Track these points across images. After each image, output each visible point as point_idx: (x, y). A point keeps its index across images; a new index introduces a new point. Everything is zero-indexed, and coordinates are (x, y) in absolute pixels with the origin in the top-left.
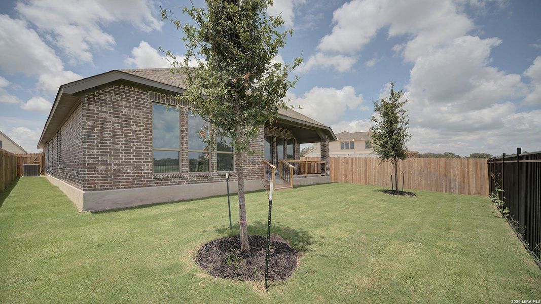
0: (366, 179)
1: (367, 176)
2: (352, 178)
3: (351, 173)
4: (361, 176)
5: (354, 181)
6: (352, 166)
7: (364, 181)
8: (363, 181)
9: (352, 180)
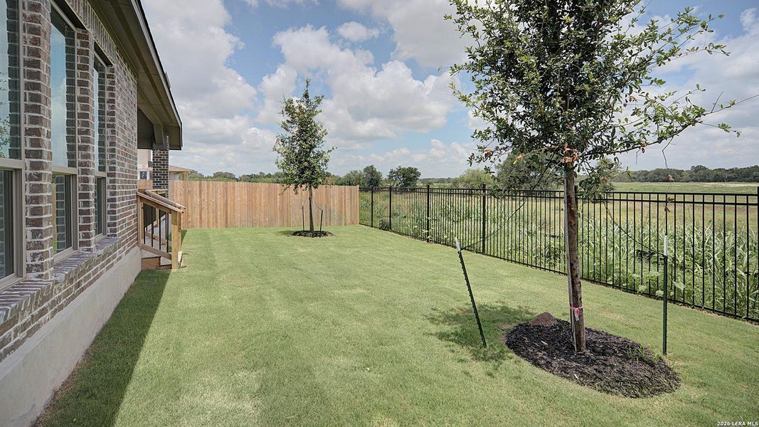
0: (227, 218)
1: (229, 214)
2: (201, 218)
3: (197, 210)
4: (217, 214)
5: (205, 224)
6: (201, 197)
7: (224, 223)
8: (221, 221)
9: (201, 222)
